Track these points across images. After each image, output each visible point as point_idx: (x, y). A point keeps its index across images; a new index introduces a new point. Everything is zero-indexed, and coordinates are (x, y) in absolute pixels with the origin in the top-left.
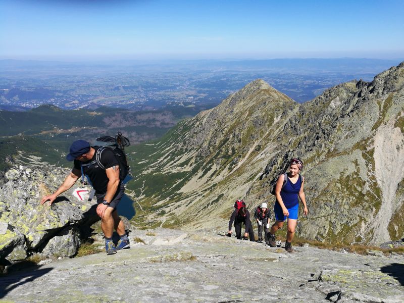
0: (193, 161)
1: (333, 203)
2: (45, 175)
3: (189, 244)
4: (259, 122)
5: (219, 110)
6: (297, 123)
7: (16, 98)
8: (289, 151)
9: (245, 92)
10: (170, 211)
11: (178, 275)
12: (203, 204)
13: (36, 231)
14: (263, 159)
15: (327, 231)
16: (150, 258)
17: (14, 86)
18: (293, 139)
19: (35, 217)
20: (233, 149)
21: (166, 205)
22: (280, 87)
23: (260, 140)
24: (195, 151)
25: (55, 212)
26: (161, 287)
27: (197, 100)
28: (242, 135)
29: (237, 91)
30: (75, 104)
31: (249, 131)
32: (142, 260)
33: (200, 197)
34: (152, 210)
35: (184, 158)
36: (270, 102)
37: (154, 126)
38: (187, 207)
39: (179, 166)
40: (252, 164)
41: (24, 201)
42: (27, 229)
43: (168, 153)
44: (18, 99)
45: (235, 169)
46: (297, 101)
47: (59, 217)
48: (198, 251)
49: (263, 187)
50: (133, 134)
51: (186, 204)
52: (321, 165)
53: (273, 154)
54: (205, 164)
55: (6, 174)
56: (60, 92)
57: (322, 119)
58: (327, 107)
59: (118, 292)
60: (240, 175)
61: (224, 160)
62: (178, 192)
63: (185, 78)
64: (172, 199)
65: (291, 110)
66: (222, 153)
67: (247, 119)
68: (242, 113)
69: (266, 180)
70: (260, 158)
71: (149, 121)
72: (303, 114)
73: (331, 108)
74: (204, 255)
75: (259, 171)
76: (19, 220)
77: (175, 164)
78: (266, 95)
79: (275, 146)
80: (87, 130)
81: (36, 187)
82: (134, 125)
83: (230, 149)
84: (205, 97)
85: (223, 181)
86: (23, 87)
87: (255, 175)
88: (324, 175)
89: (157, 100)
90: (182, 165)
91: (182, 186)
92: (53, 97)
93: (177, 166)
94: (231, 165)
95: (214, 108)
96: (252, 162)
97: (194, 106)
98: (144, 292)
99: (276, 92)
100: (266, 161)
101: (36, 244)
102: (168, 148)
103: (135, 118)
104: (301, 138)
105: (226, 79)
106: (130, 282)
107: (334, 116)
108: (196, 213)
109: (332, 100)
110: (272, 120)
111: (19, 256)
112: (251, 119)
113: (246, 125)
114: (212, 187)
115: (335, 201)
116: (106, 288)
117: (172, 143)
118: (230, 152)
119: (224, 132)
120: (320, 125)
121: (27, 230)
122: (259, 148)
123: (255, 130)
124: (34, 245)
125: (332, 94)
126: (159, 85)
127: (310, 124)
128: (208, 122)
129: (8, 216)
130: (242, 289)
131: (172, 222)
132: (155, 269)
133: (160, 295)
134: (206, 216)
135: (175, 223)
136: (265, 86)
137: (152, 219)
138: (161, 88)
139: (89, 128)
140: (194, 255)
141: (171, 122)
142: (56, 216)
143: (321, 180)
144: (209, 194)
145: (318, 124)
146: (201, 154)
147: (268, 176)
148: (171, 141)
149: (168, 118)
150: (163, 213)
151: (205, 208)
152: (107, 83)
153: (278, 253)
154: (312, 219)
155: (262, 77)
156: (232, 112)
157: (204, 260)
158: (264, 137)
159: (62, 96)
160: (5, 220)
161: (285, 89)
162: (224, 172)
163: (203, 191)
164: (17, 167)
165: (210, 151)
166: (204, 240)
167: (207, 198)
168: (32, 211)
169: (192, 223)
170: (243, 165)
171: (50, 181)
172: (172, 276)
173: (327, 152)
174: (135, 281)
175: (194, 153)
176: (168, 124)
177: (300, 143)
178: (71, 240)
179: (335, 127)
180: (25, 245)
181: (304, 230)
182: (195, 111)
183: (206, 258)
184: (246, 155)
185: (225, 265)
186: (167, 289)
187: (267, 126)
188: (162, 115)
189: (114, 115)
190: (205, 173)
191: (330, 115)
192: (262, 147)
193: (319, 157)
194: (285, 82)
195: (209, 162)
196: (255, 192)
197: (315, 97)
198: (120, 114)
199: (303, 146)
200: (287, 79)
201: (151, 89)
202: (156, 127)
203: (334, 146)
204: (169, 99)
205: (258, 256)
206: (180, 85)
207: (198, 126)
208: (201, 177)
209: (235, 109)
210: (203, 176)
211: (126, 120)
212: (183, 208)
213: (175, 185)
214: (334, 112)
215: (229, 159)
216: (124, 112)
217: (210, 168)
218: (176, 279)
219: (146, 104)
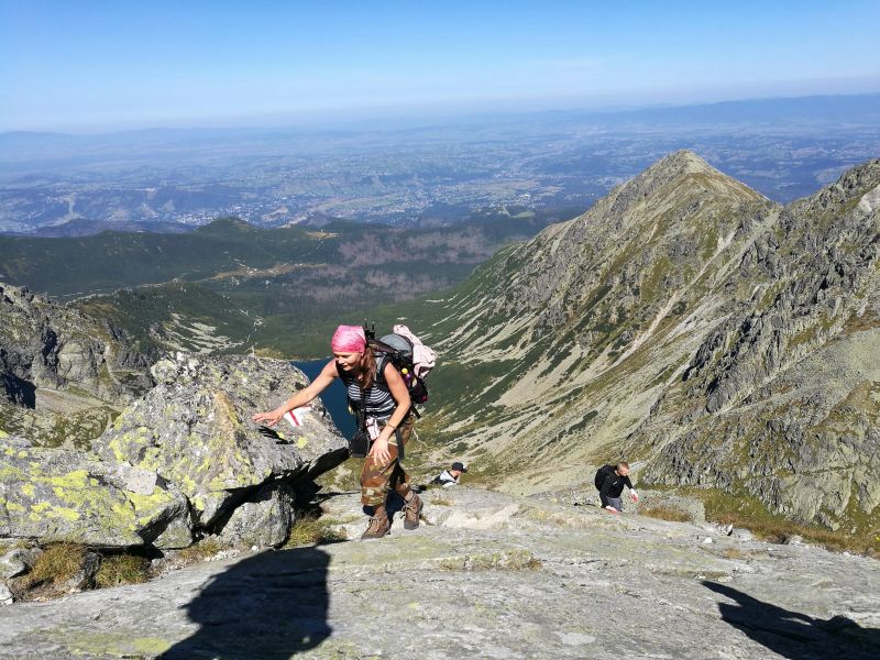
0: (528, 336)
1: (862, 437)
2: (226, 372)
3: (523, 528)
4: (683, 248)
5: (591, 222)
6: (773, 249)
7: (169, 206)
8: (753, 316)
9: (649, 181)
10: (477, 445)
11: (502, 603)
12: (550, 432)
13: (209, 491)
14: (691, 333)
15: (845, 503)
16: (440, 559)
17: (165, 183)
18: (763, 288)
19: (206, 463)
20: (621, 312)
21: (468, 432)
22: (732, 167)
23: (685, 290)
24: (533, 315)
25: (244, 452)
26: (467, 632)
27: (537, 202)
28: (641, 278)
29: (632, 178)
30: (281, 214)
31: (657, 269)
32: (425, 564)
33: (544, 417)
34: (438, 441)
35: (509, 329)
36: (707, 203)
37: (443, 261)
38: (515, 439)
39: (497, 348)
40: (666, 345)
41: (186, 427)
42: (192, 485)
43: (473, 320)
44: (172, 208)
45: (625, 355)
46: (775, 197)
47: (252, 464)
48: (544, 548)
49: (690, 397)
50: (401, 278)
51: (512, 431)
52: (832, 348)
53: (715, 323)
54: (555, 343)
55: (153, 369)
56: (252, 190)
57: (837, 240)
58: (850, 211)
59: (376, 637)
60: (634, 371)
61: (598, 335)
62: (495, 404)
63: (512, 153)
64: (481, 419)
65: (760, 219)
66: (594, 320)
67: (653, 242)
68: (643, 229)
69: (698, 381)
70: (683, 332)
71: (433, 251)
72: (788, 229)
73: (861, 212)
74: (559, 559)
75: (681, 362)
76: (178, 464)
77: (487, 344)
78: (699, 187)
79: (718, 304)
80: (307, 271)
81: (208, 400)
82: (402, 259)
83: (614, 309)
84: (557, 194)
85: (596, 382)
86: (181, 183)
87: (672, 371)
88: (839, 372)
89: (451, 203)
90: (503, 345)
91: (504, 392)
92: (238, 201)
93: (492, 347)
94: (616, 346)
95: (577, 219)
96: (664, 340)
97: (533, 214)
98: (430, 642)
99: (722, 180)
100: (698, 339)
101: (210, 517)
102: (474, 308)
103: (404, 243)
104: (783, 284)
105: (605, 152)
106: (399, 613)
107: (868, 232)
108: (535, 451)
109: (864, 193)
110: (712, 244)
111: (177, 540)
112: (662, 241)
113: (652, 256)
114: (570, 395)
115: (866, 433)
116: (350, 625)
117: (482, 296)
118: (614, 317)
119: (599, 272)
120: (830, 254)
121: (191, 488)
122: (681, 309)
123: (671, 265)
124: (205, 519)
125: (864, 179)
126: (455, 170)
127: (807, 252)
128: (562, 249)
129: (157, 456)
130: (648, 648)
131: (481, 469)
132: (451, 587)
133: (465, 651)
134: (557, 460)
135: (488, 471)
136: (696, 165)
137: (439, 460)
138: (461, 177)
139: (309, 265)
140: (536, 557)
141: (481, 252)
142: (247, 461)
143: (832, 383)
144: (562, 411)
145: (825, 252)
146: (545, 321)
147: (702, 372)
148: (481, 293)
149: (473, 243)
150: (462, 448)
151: (554, 441)
152: (346, 169)
153: (728, 558)
154: (808, 474)
155: (689, 145)
156: (618, 225)
157: (559, 568)
158: (692, 283)
159: (256, 200)
160: (151, 464)
161: (745, 172)
162: (598, 362)
163: (551, 403)
164: (172, 355)
165: (567, 315)
166: (558, 522)
167: (559, 420)
168: (202, 449)
169: (526, 474)
170: (644, 348)
171: (235, 385)
172: (489, 606)
173: (847, 318)
174: (409, 613)
175: (529, 320)
176: (474, 255)
177: (779, 297)
178: (276, 512)
179: (870, 258)
180: (189, 519)
181: (786, 498)
182: (533, 225)
183: (563, 565)
184: (650, 323)
185: (606, 584)
186: (482, 637)
187: (700, 258)
188: (462, 236)
189: (360, 239)
190: (555, 364)
191: (859, 230)
192: (688, 305)
193: (826, 328)
194: (744, 154)
195: (565, 340)
196: (671, 408)
197: (819, 187)
198: (373, 237)
199: (788, 304)
200: (752, 148)
201: (438, 179)
202: (448, 263)
203: (865, 303)
204: (476, 201)
205: (684, 565)
206: (501, 168)
207: (540, 259)
208: (545, 373)
209: (626, 219)
210: (550, 369)
211: (385, 249)
212: (505, 440)
213: (488, 388)
214: (868, 224)
215: (611, 333)
216: (382, 230)
217: (567, 354)
218: (498, 614)
219: (428, 213)
